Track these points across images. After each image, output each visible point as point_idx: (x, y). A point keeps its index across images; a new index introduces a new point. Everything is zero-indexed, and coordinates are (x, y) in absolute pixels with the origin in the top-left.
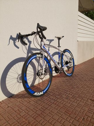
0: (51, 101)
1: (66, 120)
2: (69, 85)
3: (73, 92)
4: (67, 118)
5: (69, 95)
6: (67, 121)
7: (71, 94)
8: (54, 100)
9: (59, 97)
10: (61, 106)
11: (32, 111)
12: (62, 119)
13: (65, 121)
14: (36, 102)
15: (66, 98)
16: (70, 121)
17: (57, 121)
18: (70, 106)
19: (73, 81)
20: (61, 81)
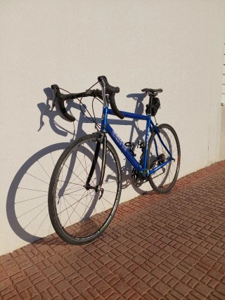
0: (162, 240)
1: (201, 281)
2: (203, 208)
3: (212, 224)
4: (203, 278)
5: (204, 231)
6: (204, 284)
7: (208, 227)
8: (170, 238)
9: (180, 233)
10: (188, 253)
11: (124, 257)
12: (191, 280)
13: (198, 284)
14: (131, 239)
15: (197, 236)
16: (210, 285)
17: (181, 280)
18: (208, 255)
19: (213, 201)
20: (181, 197)
